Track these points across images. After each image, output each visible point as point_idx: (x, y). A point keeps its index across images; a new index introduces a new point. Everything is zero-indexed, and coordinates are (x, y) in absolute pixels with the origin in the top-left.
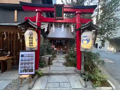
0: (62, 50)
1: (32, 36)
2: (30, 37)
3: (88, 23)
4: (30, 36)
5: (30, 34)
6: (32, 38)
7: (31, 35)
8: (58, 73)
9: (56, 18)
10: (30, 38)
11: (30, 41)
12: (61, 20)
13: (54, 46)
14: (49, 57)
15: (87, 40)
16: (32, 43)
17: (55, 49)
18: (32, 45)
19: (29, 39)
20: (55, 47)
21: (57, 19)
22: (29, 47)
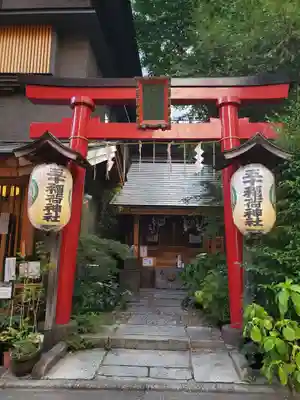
7: (57, 180)
8: (148, 341)
9: (144, 124)
12: (163, 129)
13: (144, 251)
17: (148, 262)
21: (148, 128)
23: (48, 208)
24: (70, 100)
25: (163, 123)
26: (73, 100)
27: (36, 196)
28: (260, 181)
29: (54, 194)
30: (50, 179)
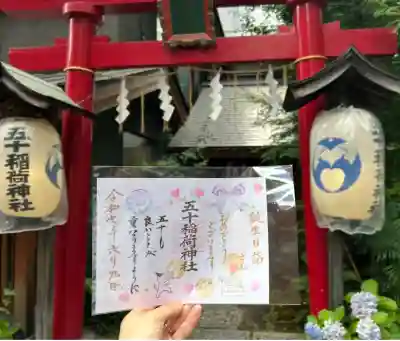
1: (22, 151)
2: (11, 156)
4: (11, 151)
5: (11, 142)
7: (16, 146)
9: (173, 41)
10: (11, 162)
11: (11, 176)
15: (341, 164)
16: (24, 190)
18: (27, 204)
19: (8, 169)
21: (180, 47)
22: (12, 212)
23: (12, 192)
24: (62, 9)
26: (66, 9)
29: (17, 169)
30: (7, 146)
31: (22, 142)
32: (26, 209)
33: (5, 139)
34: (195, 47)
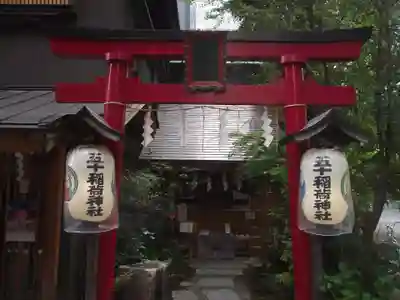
0: (228, 231)
2: (92, 175)
3: (323, 115)
5: (92, 164)
6: (101, 180)
7: (96, 167)
9: (194, 86)
10: (92, 179)
11: (92, 190)
12: (216, 93)
14: (155, 270)
18: (100, 210)
19: (89, 184)
20: (189, 219)
23: (91, 202)
24: (105, 57)
25: (218, 85)
26: (108, 56)
27: (76, 187)
28: (330, 170)
29: (95, 185)
30: (89, 167)
31: (100, 164)
32: (99, 214)
33: (88, 162)
34: (211, 90)
